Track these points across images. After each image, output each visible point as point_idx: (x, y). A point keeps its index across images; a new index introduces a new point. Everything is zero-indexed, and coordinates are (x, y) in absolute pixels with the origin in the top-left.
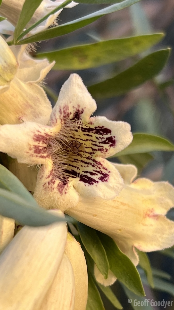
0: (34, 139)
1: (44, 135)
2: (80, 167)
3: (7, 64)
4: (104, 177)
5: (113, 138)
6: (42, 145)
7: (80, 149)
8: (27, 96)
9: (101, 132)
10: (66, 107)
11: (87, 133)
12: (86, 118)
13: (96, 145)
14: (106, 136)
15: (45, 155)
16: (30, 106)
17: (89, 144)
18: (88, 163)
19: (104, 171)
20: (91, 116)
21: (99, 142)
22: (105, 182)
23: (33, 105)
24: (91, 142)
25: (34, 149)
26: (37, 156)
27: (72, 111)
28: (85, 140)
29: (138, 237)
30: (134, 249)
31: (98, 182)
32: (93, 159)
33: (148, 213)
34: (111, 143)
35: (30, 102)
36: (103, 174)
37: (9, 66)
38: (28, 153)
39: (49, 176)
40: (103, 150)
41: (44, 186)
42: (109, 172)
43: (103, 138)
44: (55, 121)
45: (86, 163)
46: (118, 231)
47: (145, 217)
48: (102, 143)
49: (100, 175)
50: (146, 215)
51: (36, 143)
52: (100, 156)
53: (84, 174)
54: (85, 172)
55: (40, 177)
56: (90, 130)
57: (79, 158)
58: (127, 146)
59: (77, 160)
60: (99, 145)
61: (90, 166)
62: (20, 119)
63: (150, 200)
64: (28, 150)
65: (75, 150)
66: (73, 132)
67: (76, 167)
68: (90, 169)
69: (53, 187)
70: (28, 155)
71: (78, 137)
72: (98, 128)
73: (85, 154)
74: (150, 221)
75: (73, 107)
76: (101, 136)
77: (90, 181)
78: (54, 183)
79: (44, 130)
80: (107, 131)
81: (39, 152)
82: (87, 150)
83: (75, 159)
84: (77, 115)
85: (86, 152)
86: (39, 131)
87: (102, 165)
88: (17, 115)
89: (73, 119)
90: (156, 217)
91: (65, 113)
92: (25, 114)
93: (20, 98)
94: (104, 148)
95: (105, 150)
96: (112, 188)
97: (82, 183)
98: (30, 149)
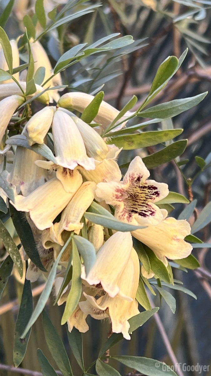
0: (116, 191)
1: (121, 189)
2: (138, 208)
3: (104, 150)
4: (152, 213)
5: (158, 192)
6: (119, 194)
7: (137, 198)
8: (108, 167)
9: (151, 188)
10: (133, 174)
11: (143, 189)
12: (143, 181)
13: (148, 196)
14: (154, 191)
15: (121, 200)
16: (110, 173)
17: (143, 195)
18: (143, 206)
19: (153, 210)
20: (147, 180)
21: (150, 194)
22: (153, 216)
23: (111, 172)
24: (145, 194)
25: (115, 197)
26: (117, 200)
27: (136, 177)
28: (140, 193)
29: (168, 251)
30: (165, 258)
31: (149, 216)
32: (146, 203)
33: (174, 237)
34: (157, 195)
35: (110, 171)
36: (152, 212)
37: (104, 151)
38: (112, 198)
39: (122, 212)
40: (152, 198)
41: (119, 217)
42: (155, 211)
43: (152, 192)
44: (126, 182)
45: (142, 206)
46: (157, 245)
47: (172, 240)
48: (152, 194)
49: (150, 212)
50: (173, 238)
51: (117, 193)
52: (151, 202)
53: (140, 212)
54: (141, 211)
55: (117, 212)
56: (145, 187)
57: (136, 203)
58: (166, 196)
59: (136, 204)
60: (150, 195)
61: (144, 207)
62: (104, 180)
63: (175, 230)
64: (112, 197)
65: (134, 199)
66: (133, 188)
67: (135, 208)
68: (145, 209)
69: (124, 218)
70: (112, 199)
71: (136, 191)
72: (150, 186)
73: (141, 201)
74: (174, 242)
75: (137, 174)
76: (151, 191)
77: (144, 215)
78: (125, 215)
79: (121, 186)
80: (155, 188)
81: (118, 198)
82: (142, 199)
83: (134, 204)
84: (139, 179)
85: (141, 200)
86: (118, 187)
87: (151, 207)
88: (102, 178)
89: (136, 181)
90: (178, 240)
91: (132, 177)
92: (107, 177)
93: (104, 168)
94: (153, 198)
95: (153, 199)
96: (157, 219)
97: (140, 216)
98: (113, 196)
